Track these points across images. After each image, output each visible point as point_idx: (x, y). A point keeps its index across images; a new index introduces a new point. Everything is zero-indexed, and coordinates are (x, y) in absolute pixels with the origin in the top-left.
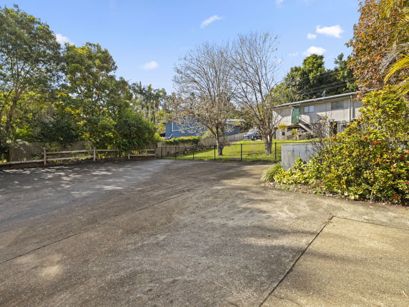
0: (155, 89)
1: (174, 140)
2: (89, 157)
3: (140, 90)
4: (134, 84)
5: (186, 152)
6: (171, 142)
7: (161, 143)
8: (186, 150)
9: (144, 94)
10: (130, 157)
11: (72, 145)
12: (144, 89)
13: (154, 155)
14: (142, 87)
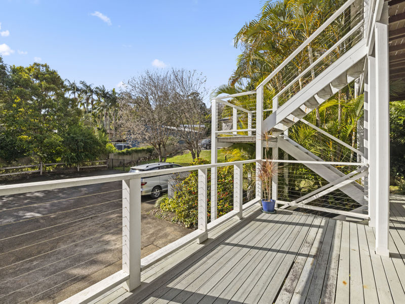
0: (119, 93)
1: (127, 150)
2: (37, 170)
3: (104, 94)
4: (97, 88)
5: (139, 161)
6: (123, 153)
7: (113, 154)
8: (139, 159)
9: (108, 97)
10: (80, 169)
11: (17, 161)
12: (107, 92)
13: (106, 165)
14: (106, 91)
